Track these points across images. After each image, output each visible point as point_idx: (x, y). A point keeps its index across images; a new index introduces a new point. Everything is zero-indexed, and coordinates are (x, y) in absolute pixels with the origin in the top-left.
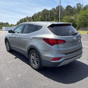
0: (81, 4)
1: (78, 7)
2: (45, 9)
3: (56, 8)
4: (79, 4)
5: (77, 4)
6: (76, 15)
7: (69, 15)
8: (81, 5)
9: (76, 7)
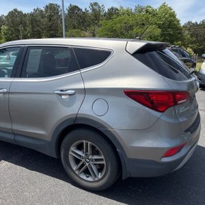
0: (100, 5)
1: (93, 10)
2: (16, 10)
3: (43, 9)
4: (96, 4)
5: (92, 5)
6: (93, 28)
7: (78, 28)
8: (99, 7)
9: (90, 11)
